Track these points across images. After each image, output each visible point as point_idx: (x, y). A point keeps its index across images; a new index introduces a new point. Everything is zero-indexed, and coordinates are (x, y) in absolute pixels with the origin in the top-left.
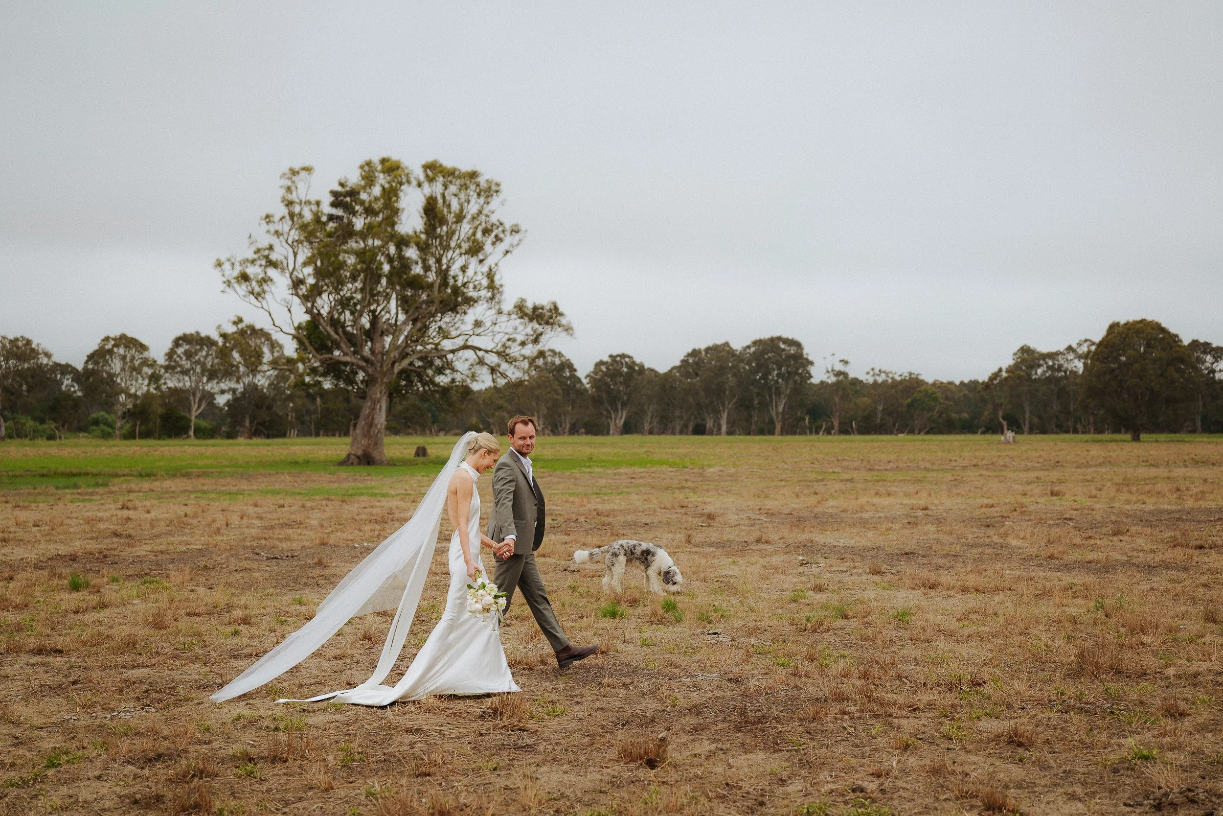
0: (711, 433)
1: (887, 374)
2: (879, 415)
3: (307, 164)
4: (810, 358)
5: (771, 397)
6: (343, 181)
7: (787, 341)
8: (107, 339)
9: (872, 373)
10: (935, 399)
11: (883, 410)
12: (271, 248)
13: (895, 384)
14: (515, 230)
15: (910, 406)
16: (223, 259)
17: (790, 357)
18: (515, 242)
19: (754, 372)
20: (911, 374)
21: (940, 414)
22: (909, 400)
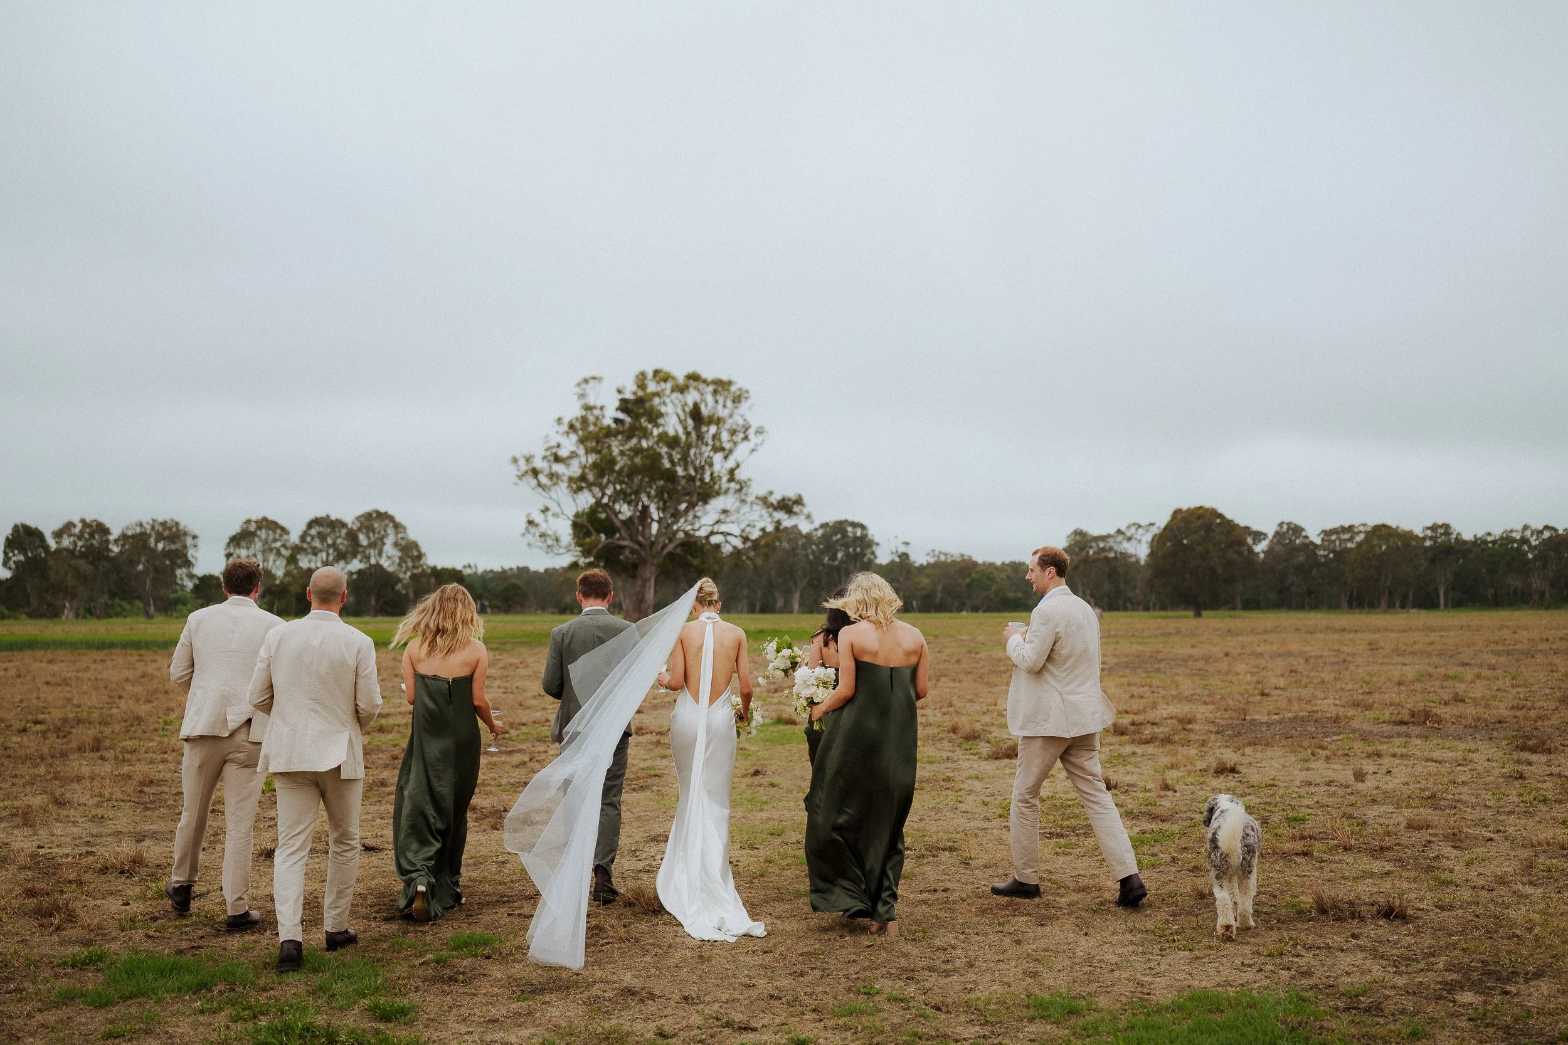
0: (781, 611)
1: (946, 555)
2: (939, 595)
3: (597, 374)
4: (876, 539)
5: (840, 576)
6: (621, 388)
7: (854, 525)
8: (248, 522)
9: (932, 554)
10: (993, 580)
11: (943, 589)
12: (559, 446)
13: (954, 563)
14: (760, 431)
15: (969, 586)
16: (518, 456)
17: (856, 538)
18: (759, 442)
19: (822, 552)
20: (962, 555)
21: (997, 593)
22: (968, 580)
